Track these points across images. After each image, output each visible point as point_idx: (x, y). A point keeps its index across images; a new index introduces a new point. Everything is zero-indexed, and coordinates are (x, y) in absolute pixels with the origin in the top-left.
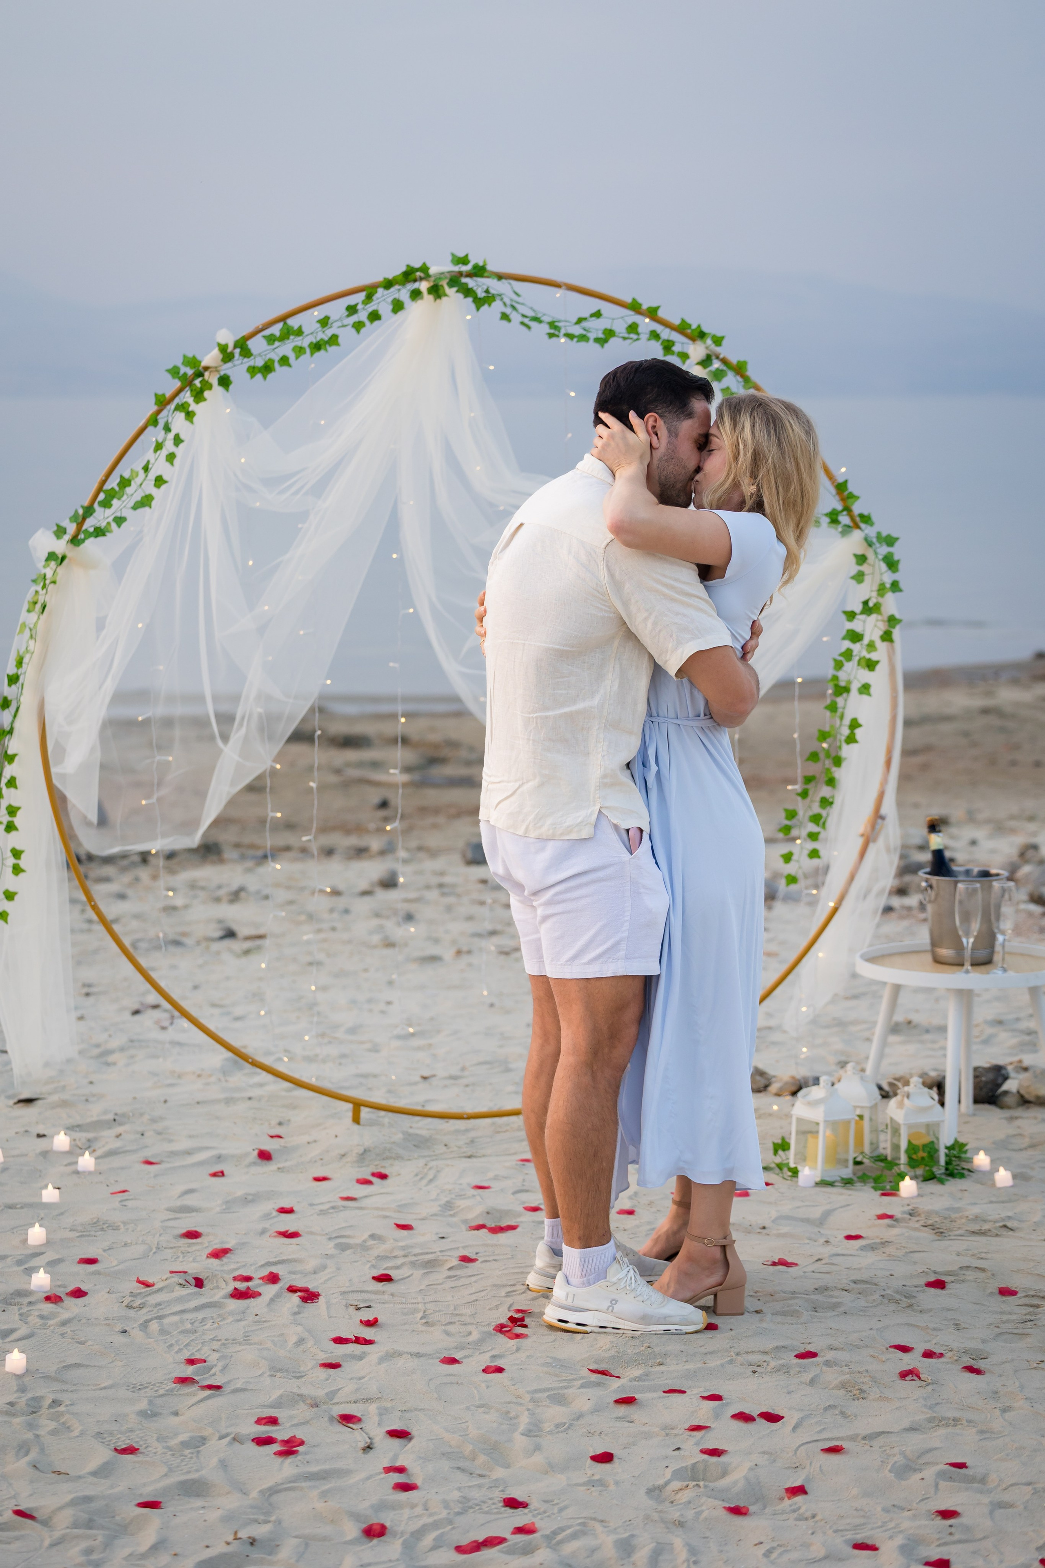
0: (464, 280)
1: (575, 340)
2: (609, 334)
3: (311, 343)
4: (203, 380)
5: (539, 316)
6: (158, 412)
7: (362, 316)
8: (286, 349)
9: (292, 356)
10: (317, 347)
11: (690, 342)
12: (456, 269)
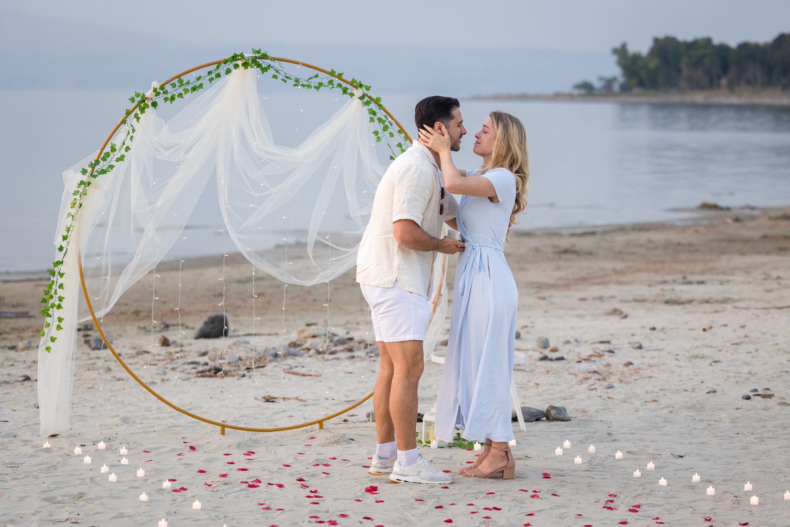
0: (258, 60)
1: (306, 87)
2: (321, 84)
3: (192, 87)
4: (145, 103)
5: (289, 76)
6: (126, 117)
7: (213, 75)
8: (181, 90)
9: (183, 93)
10: (194, 89)
11: (355, 89)
12: (254, 55)
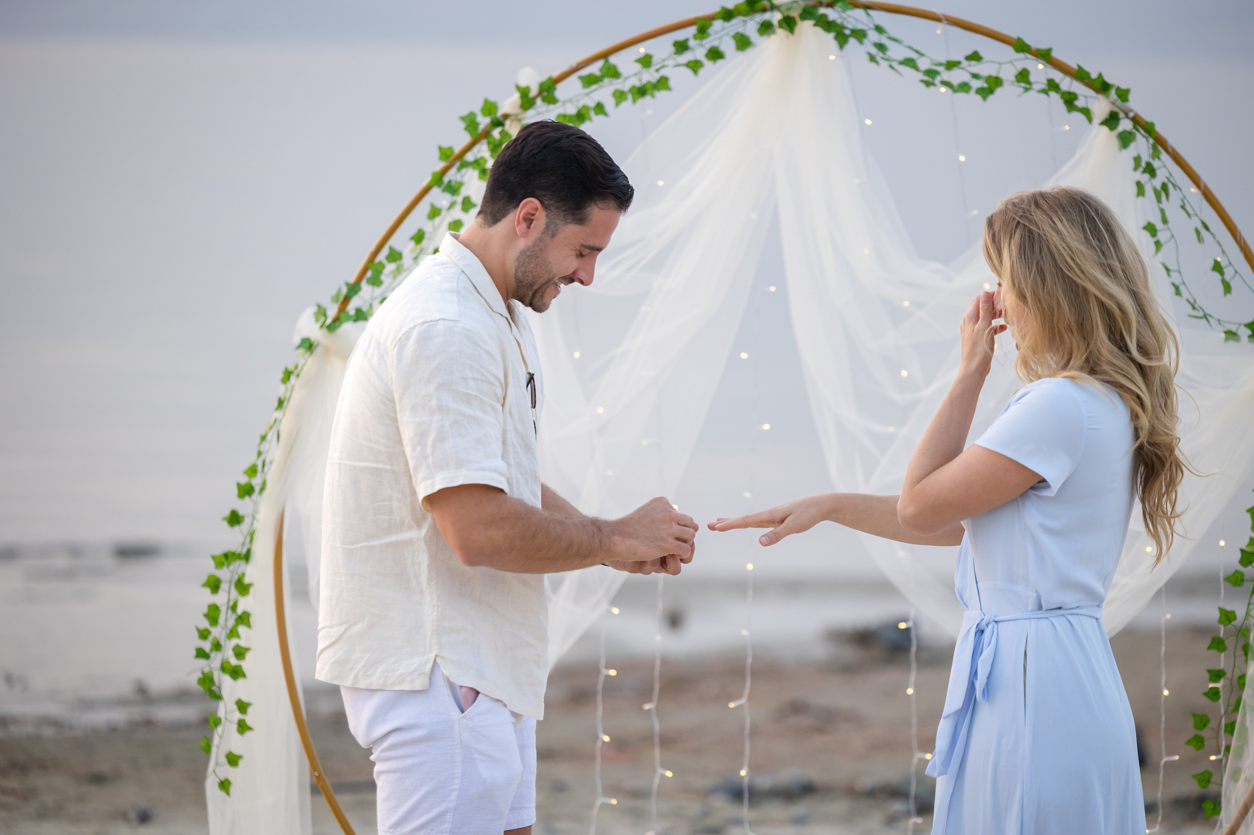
0: (822, 10)
1: (954, 89)
2: (993, 84)
3: (633, 87)
4: (502, 130)
5: (915, 57)
6: (445, 171)
7: (698, 52)
8: (604, 93)
9: (609, 103)
10: (641, 91)
